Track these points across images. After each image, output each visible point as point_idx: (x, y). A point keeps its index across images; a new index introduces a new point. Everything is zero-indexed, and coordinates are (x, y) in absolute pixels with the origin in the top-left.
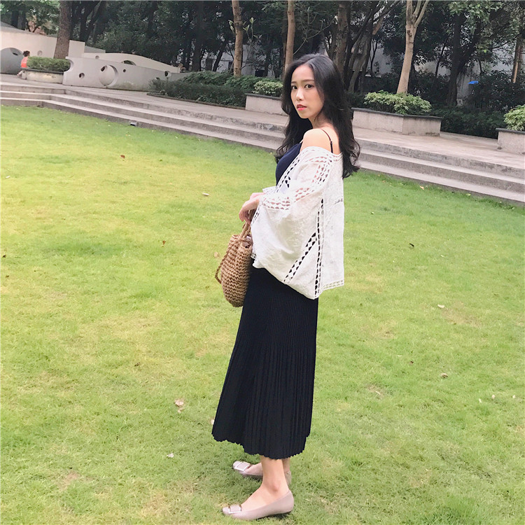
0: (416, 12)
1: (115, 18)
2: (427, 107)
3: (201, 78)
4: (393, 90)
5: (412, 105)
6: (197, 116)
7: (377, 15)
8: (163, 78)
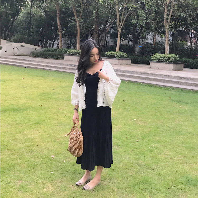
1: (16, 31)
2: (126, 55)
3: (48, 50)
4: (115, 51)
5: (121, 55)
6: (48, 63)
7: (107, 26)
8: (35, 51)
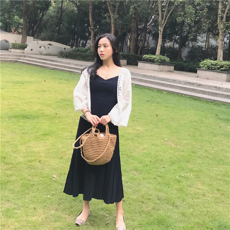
0: (163, 22)
2: (168, 60)
3: (78, 50)
4: (154, 53)
5: (161, 59)
6: (76, 65)
7: (148, 24)
8: (63, 50)
